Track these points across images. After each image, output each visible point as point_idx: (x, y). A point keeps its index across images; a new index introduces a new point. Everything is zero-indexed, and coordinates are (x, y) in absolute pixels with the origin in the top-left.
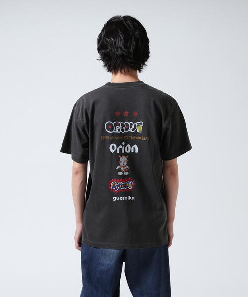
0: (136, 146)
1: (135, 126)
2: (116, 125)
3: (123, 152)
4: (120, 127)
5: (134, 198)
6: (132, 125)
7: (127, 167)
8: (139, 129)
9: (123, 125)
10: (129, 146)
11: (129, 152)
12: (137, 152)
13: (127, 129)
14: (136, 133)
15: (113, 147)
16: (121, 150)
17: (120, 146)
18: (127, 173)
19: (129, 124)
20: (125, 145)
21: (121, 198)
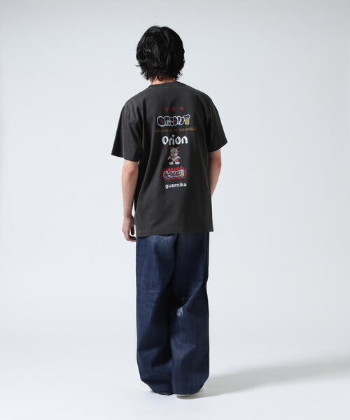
0: (185, 137)
1: (183, 119)
2: (166, 119)
3: (173, 144)
4: (170, 121)
5: (185, 185)
6: (179, 118)
7: (178, 157)
8: (187, 122)
9: (172, 120)
10: (179, 138)
11: (179, 143)
12: (187, 142)
13: (175, 123)
14: (184, 126)
15: (165, 139)
16: (172, 141)
17: (171, 139)
18: (177, 163)
19: (177, 118)
20: (175, 138)
21: (173, 186)
